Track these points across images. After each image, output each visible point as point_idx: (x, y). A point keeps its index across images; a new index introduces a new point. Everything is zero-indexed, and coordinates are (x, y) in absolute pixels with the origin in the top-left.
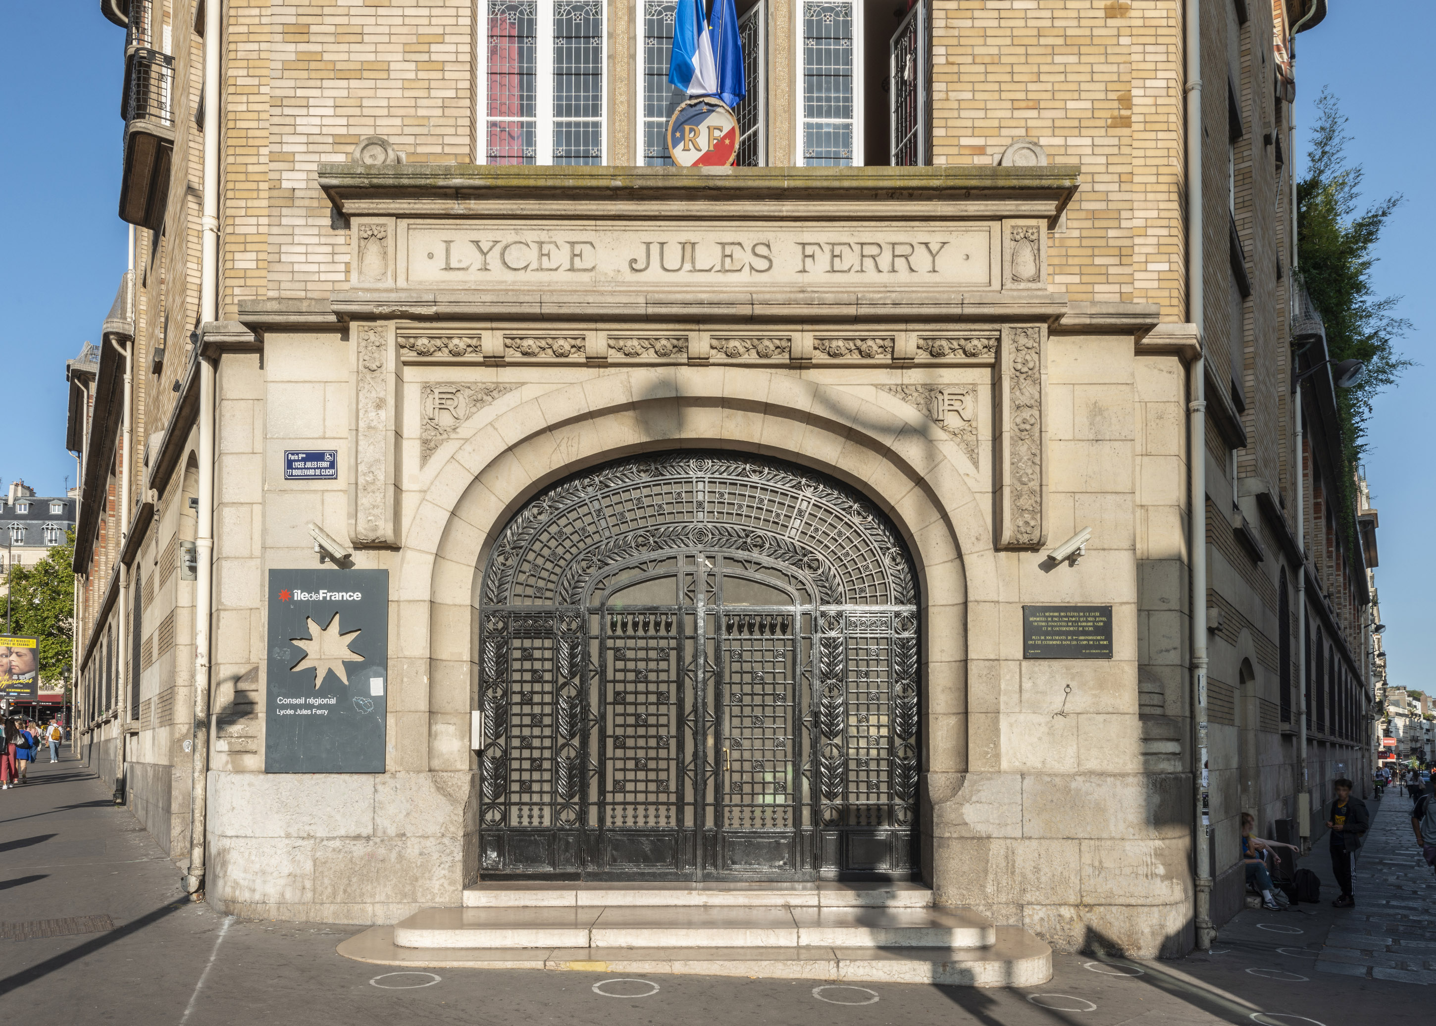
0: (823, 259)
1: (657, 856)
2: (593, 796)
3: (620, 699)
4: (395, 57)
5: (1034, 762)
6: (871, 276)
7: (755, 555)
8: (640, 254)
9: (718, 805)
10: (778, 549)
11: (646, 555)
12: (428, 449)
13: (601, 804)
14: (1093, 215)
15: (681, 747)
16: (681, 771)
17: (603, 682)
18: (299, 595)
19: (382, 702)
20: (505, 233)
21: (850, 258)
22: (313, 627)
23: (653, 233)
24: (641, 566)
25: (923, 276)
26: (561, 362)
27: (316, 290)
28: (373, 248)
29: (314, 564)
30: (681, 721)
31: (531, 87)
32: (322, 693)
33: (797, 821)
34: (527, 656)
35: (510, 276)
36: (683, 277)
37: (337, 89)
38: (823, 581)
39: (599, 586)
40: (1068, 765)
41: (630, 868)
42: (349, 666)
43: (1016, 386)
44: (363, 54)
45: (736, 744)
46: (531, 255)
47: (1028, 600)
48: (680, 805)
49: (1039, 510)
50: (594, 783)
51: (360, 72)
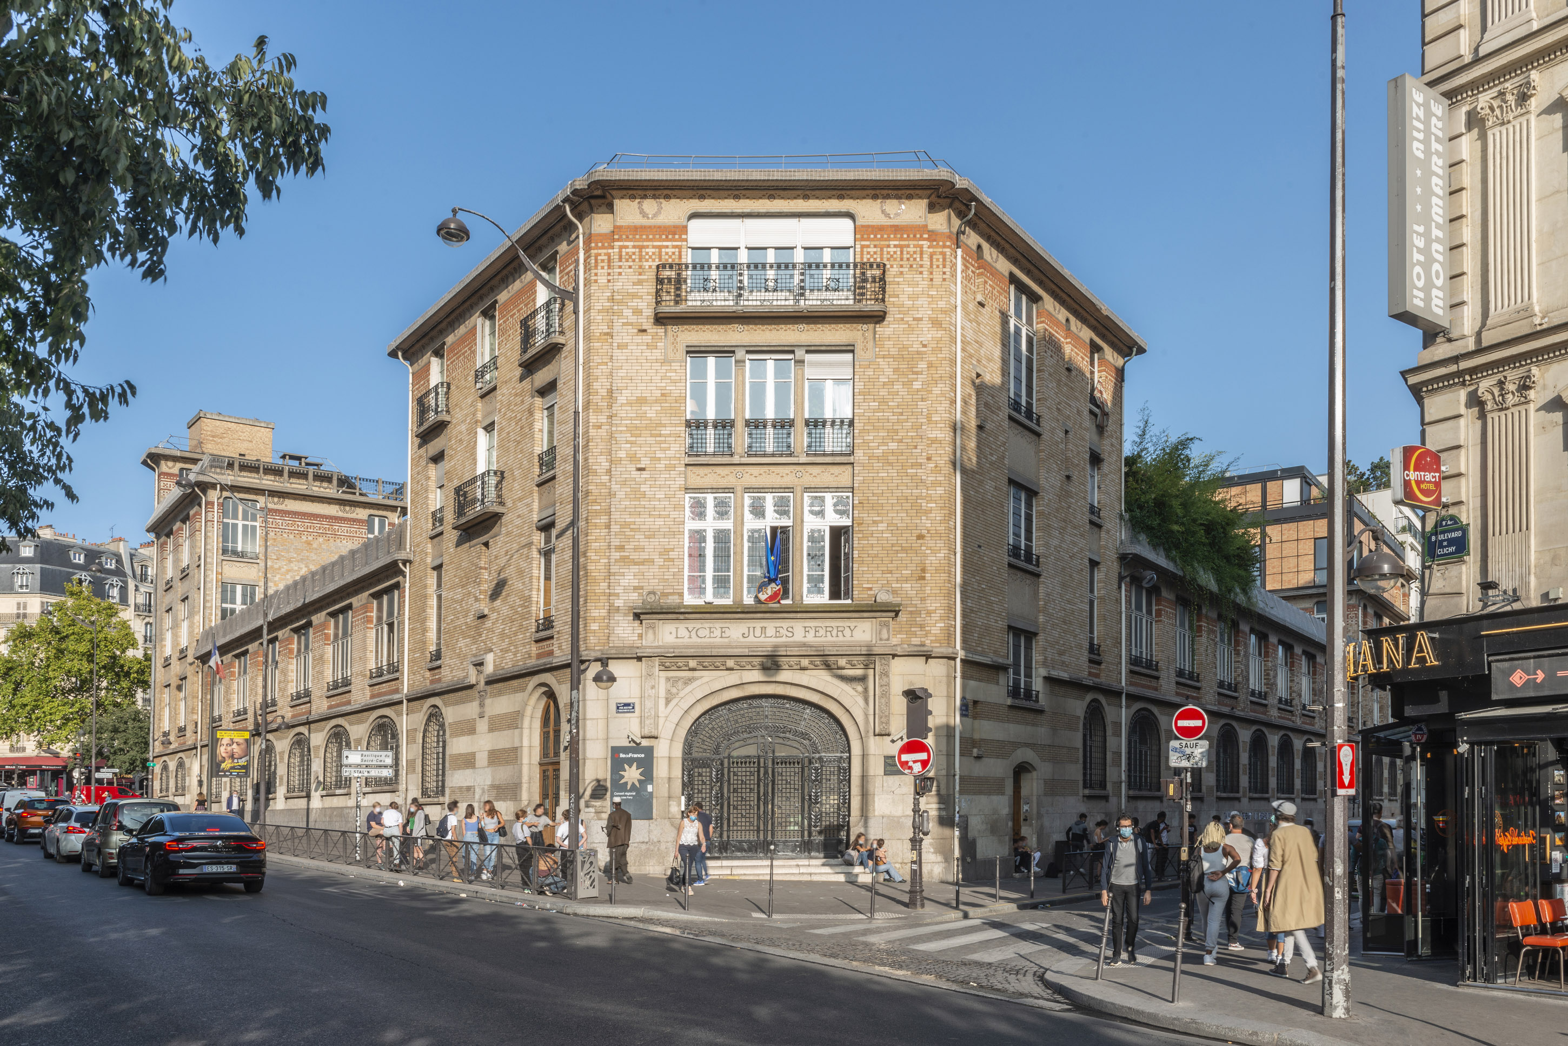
0: (812, 632)
1: (750, 850)
2: (725, 828)
3: (735, 791)
4: (656, 557)
5: (887, 812)
6: (829, 638)
7: (788, 735)
8: (746, 631)
9: (773, 831)
10: (796, 733)
11: (746, 735)
12: (668, 701)
13: (728, 831)
14: (911, 613)
15: (759, 808)
16: (759, 818)
17: (729, 784)
18: (622, 755)
19: (651, 793)
20: (697, 624)
21: (822, 632)
22: (626, 767)
23: (751, 624)
24: (743, 740)
25: (848, 638)
26: (717, 668)
27: (627, 643)
28: (651, 632)
29: (627, 744)
30: (759, 799)
31: (704, 562)
32: (630, 791)
33: (803, 836)
34: (700, 775)
35: (699, 640)
36: (762, 639)
37: (635, 569)
38: (814, 744)
39: (728, 747)
40: (899, 813)
41: (739, 854)
42: (639, 781)
43: (880, 678)
44: (644, 556)
45: (780, 807)
46: (707, 632)
47: (886, 754)
48: (758, 831)
49: (888, 723)
50: (725, 823)
51: (643, 562)
